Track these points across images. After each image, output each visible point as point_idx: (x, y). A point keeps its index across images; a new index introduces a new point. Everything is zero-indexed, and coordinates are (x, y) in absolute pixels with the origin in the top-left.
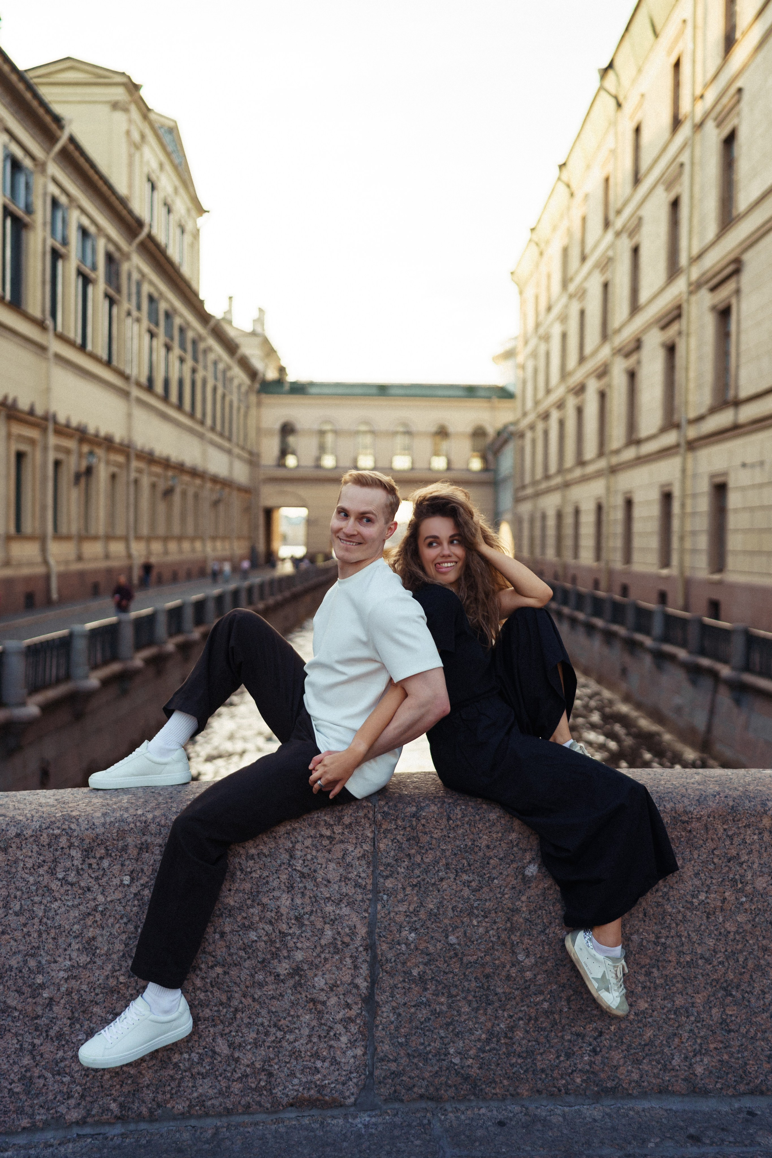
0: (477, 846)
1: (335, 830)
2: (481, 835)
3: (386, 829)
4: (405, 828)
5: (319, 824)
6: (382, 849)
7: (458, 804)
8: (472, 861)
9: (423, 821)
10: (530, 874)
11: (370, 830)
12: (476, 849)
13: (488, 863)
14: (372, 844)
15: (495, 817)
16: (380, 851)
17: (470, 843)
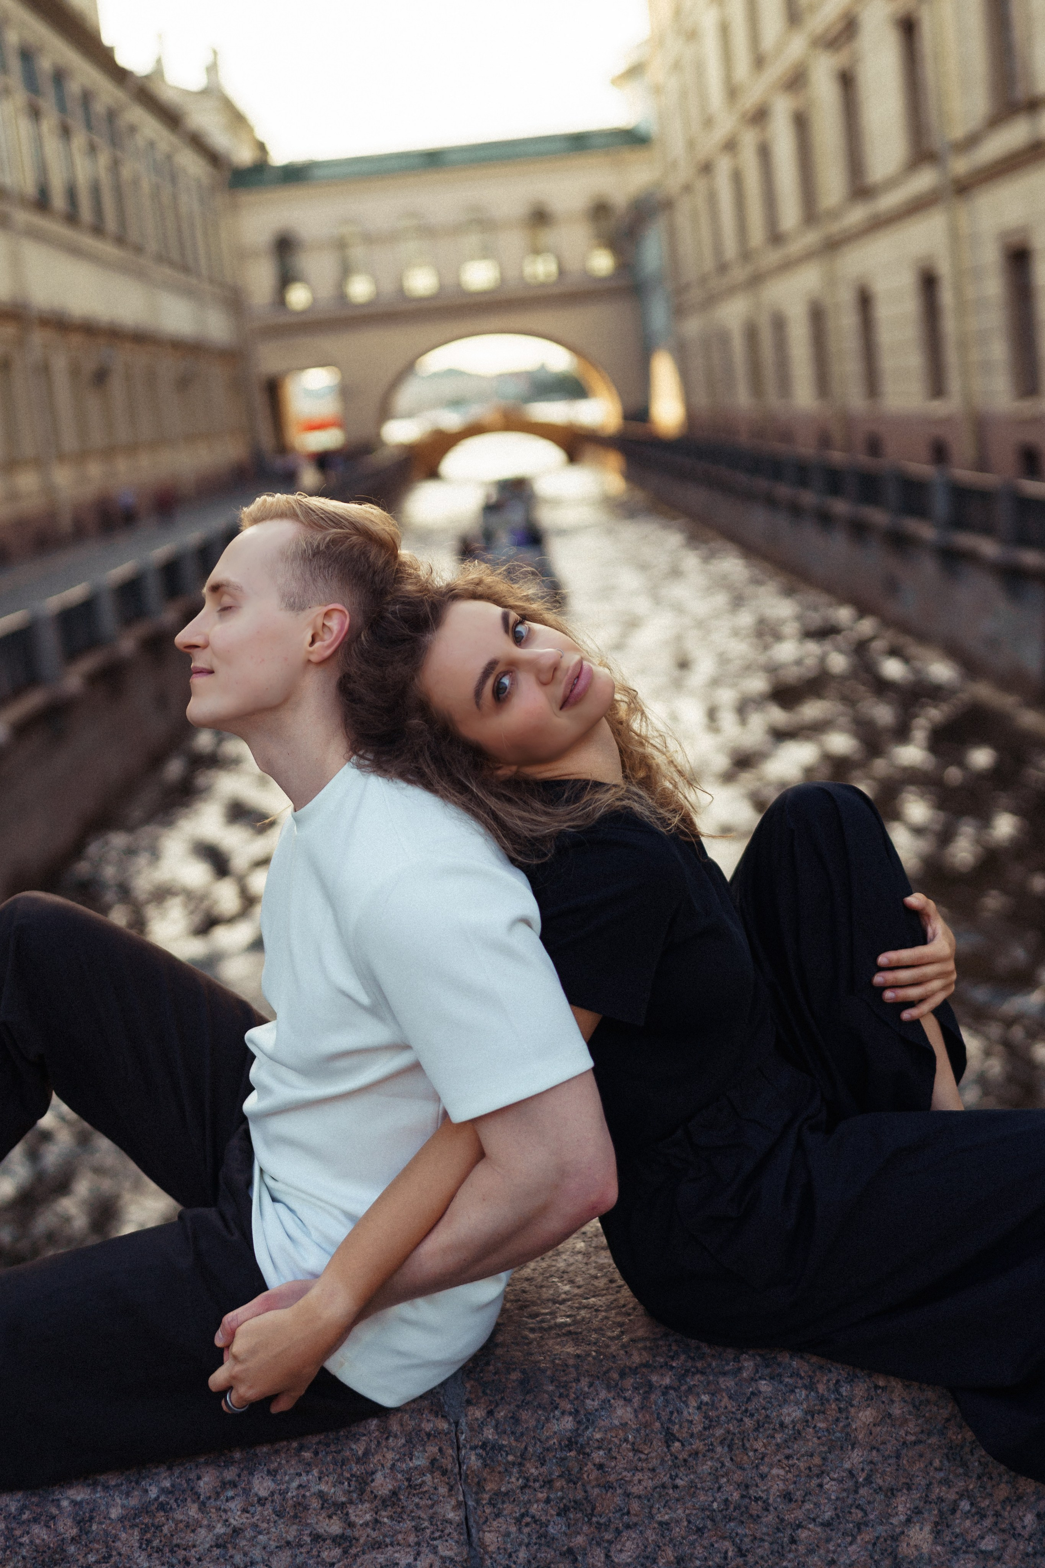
0: (757, 1499)
1: (353, 1518)
2: (764, 1469)
3: (497, 1493)
4: (548, 1483)
5: (306, 1508)
6: (492, 1548)
7: (690, 1390)
8: (747, 1540)
9: (598, 1456)
10: (912, 1553)
11: (453, 1502)
12: (756, 1508)
13: (793, 1541)
14: (464, 1537)
15: (797, 1414)
16: (486, 1552)
17: (736, 1496)
